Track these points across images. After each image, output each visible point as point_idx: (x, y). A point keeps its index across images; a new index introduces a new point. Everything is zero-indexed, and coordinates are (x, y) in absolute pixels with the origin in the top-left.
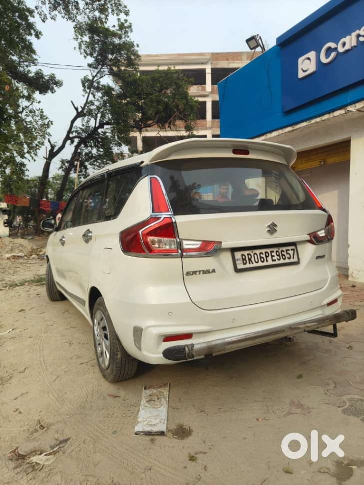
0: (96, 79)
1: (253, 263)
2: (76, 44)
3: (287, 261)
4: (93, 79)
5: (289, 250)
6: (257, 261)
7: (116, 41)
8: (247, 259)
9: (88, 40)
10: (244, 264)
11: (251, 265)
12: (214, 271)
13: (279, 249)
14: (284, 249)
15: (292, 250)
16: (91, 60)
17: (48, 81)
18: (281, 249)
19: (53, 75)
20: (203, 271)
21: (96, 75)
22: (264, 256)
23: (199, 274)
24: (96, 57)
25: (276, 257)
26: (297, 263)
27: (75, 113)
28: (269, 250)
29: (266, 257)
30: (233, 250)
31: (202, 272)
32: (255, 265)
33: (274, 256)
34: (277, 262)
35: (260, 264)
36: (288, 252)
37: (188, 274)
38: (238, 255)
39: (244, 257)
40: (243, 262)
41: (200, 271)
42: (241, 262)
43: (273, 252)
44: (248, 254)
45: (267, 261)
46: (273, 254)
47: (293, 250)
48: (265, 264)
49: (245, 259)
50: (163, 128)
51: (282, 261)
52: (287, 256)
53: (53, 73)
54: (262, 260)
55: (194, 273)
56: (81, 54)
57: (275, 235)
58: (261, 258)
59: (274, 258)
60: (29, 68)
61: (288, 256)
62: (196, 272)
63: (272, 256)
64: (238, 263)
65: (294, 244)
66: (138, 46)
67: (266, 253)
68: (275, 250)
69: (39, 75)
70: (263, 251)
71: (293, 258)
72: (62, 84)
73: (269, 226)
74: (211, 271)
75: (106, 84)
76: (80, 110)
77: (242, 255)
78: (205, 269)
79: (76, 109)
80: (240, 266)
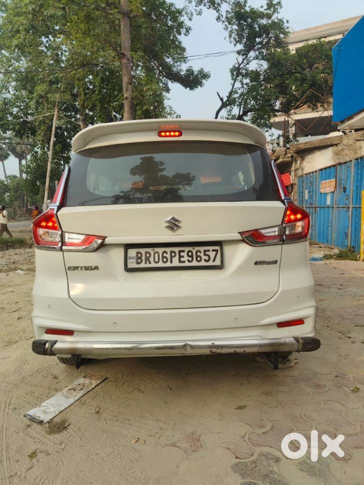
0: (242, 66)
1: (150, 263)
2: (227, 34)
3: (203, 263)
4: (239, 66)
5: (209, 251)
6: (157, 260)
7: (264, 21)
8: (143, 258)
9: (237, 28)
10: (138, 263)
11: (148, 265)
12: (96, 268)
13: (194, 249)
14: (202, 249)
15: (213, 251)
16: (240, 47)
17: (197, 75)
18: (197, 248)
19: (202, 69)
20: (85, 267)
21: (242, 62)
22: (168, 256)
23: (81, 269)
24: (245, 43)
25: (186, 258)
26: (220, 267)
27: (220, 104)
28: (177, 250)
29: (172, 257)
30: (128, 246)
31: (83, 269)
32: (153, 265)
33: (183, 257)
34: (187, 264)
35: (161, 264)
36: (207, 253)
37: (69, 268)
38: (132, 253)
39: (139, 255)
40: (137, 261)
41: (82, 267)
42: (134, 261)
43: (184, 251)
44: (146, 253)
45: (171, 262)
46: (182, 254)
47: (217, 251)
48: (168, 264)
49: (140, 258)
50: (314, 108)
51: (195, 263)
52: (204, 258)
53: (202, 68)
54: (165, 260)
55: (76, 268)
56: (231, 43)
57: (179, 232)
58: (163, 257)
59: (182, 259)
60: (181, 68)
61: (207, 258)
62: (78, 267)
63: (180, 257)
64: (129, 261)
65: (219, 243)
66: (288, 22)
67: (171, 252)
68: (187, 249)
69: (190, 72)
70: (168, 250)
71: (214, 261)
72: (209, 76)
73: (168, 222)
74: (93, 268)
75: (254, 69)
76: (225, 99)
77: (138, 253)
78: (87, 265)
79: (222, 99)
80: (132, 264)
